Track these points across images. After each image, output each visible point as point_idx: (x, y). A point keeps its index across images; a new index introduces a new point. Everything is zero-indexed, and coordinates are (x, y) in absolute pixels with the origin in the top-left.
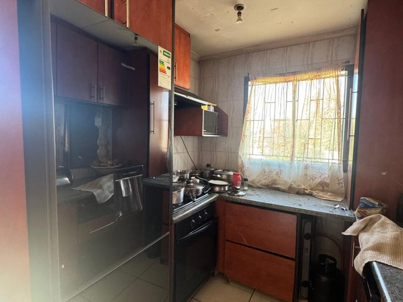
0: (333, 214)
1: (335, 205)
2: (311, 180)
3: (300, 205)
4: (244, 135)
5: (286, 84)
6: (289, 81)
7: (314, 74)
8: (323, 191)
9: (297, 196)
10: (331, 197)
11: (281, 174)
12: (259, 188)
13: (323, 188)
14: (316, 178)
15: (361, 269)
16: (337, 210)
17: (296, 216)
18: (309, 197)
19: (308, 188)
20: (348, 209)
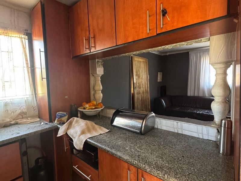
0: (45, 129)
1: (41, 123)
2: (13, 113)
3: (18, 133)
8: (23, 118)
9: (6, 129)
10: (32, 120)
13: (22, 116)
14: (16, 110)
15: (82, 147)
16: (44, 125)
17: (18, 144)
18: (17, 125)
19: (12, 120)
20: (49, 122)
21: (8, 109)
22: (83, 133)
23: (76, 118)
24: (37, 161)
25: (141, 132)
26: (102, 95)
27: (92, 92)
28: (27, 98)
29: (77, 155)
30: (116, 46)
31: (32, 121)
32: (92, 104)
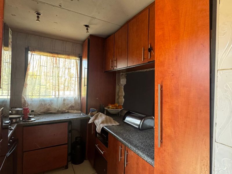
1: (81, 114)
2: (67, 106)
3: (68, 117)
4: (26, 84)
5: (53, 58)
6: (55, 57)
7: (66, 56)
8: (72, 110)
9: (63, 114)
11: (52, 105)
12: (40, 114)
13: (72, 108)
14: (69, 104)
15: (100, 131)
16: (82, 115)
17: (67, 123)
18: (68, 113)
19: (66, 110)
20: (86, 114)
21: (65, 103)
22: (102, 123)
23: (100, 113)
24: (76, 138)
25: (139, 128)
26: (124, 100)
27: (117, 97)
28: (75, 97)
29: (99, 138)
30: (127, 67)
31: (77, 112)
32: (115, 105)
